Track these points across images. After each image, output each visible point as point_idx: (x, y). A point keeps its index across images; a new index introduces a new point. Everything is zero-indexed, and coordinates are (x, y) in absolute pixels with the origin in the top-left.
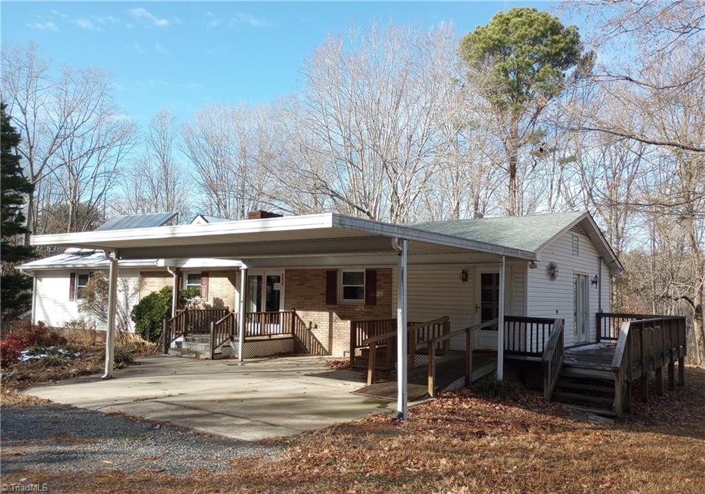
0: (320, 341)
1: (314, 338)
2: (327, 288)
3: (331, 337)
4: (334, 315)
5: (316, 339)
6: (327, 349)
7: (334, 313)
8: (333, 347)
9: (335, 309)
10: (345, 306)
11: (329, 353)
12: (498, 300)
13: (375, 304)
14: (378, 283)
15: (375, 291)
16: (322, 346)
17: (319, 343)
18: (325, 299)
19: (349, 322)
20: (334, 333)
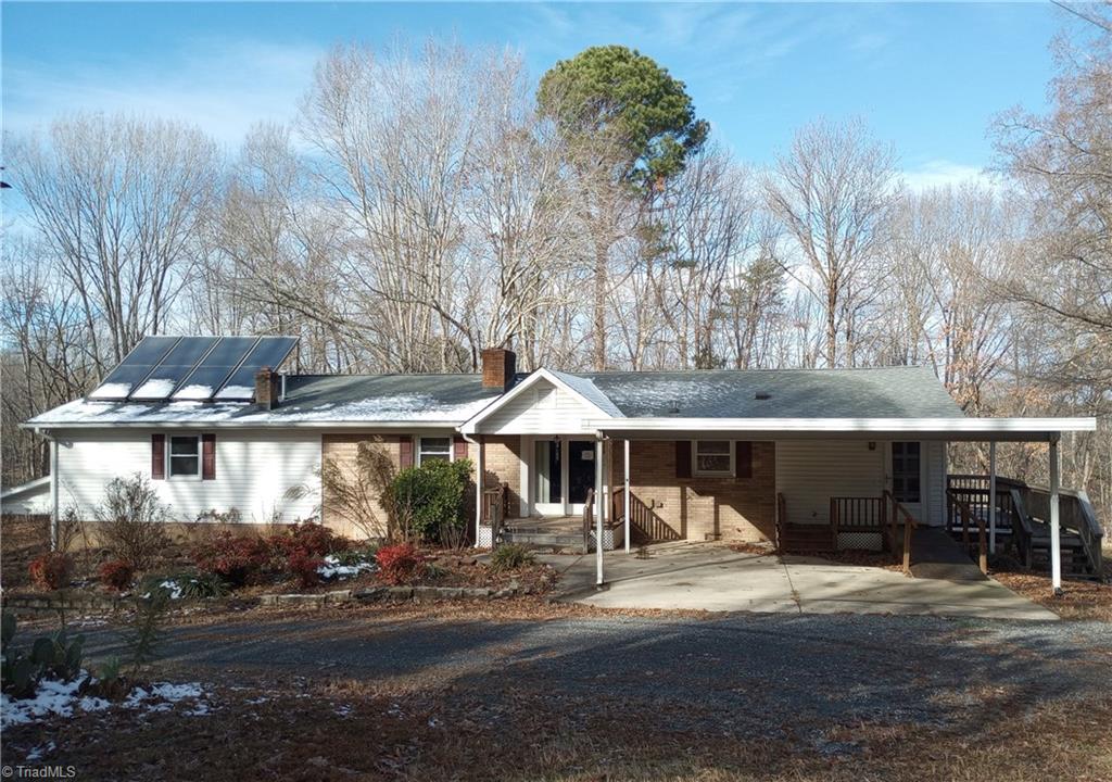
0: (668, 523)
1: (658, 518)
2: (677, 458)
3: (684, 517)
4: (689, 490)
5: (661, 521)
6: (679, 533)
7: (688, 489)
8: (688, 529)
9: (688, 484)
10: (705, 480)
11: (684, 536)
12: (919, 470)
13: (750, 477)
14: (753, 451)
15: (750, 461)
16: (670, 529)
17: (666, 525)
18: (674, 471)
19: (712, 498)
20: (688, 512)
